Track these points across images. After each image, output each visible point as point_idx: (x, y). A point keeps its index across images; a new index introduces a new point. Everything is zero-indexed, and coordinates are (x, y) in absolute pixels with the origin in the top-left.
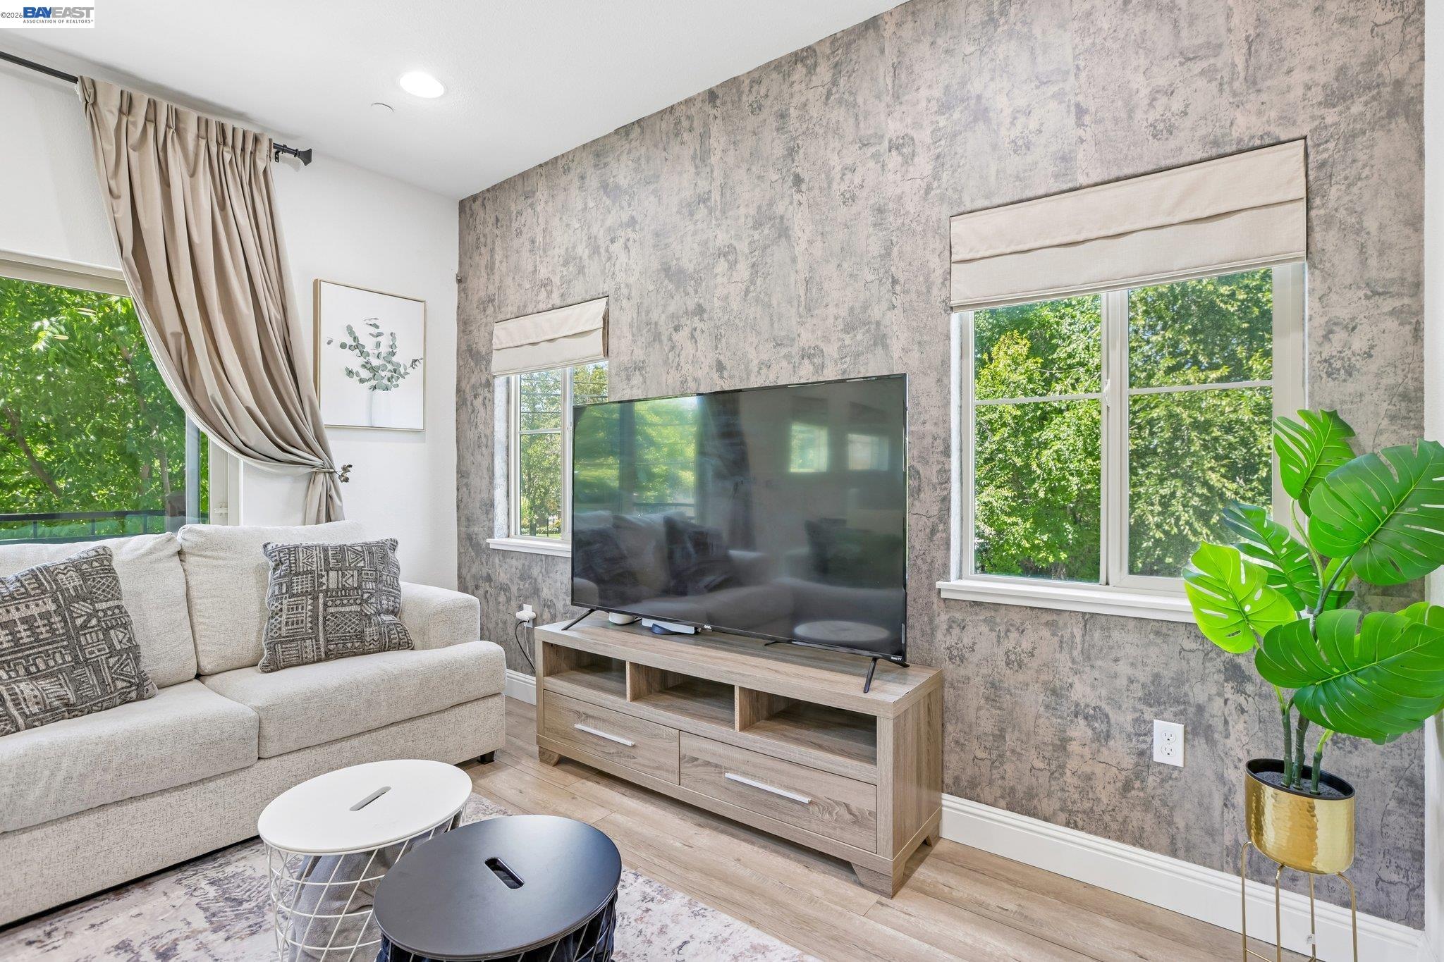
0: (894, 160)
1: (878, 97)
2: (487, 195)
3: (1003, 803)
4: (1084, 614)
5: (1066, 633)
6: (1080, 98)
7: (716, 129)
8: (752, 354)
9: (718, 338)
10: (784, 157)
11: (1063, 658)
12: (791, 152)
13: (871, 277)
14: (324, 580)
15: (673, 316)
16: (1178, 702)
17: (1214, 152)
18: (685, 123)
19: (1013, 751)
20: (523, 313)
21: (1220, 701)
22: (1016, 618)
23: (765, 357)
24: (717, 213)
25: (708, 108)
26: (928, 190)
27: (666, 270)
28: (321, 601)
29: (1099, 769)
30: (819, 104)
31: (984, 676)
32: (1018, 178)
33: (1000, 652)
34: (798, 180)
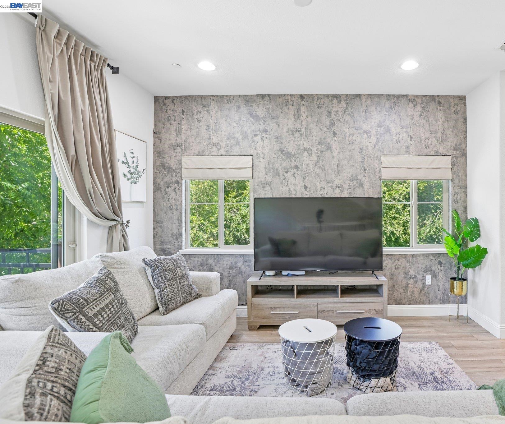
0: (365, 136)
1: (361, 117)
2: (176, 99)
3: (394, 303)
4: (412, 254)
5: (408, 259)
6: (411, 134)
7: (303, 108)
8: (318, 184)
9: (304, 178)
10: (330, 125)
11: (408, 265)
12: (332, 124)
13: (358, 167)
14: (176, 272)
15: (285, 168)
16: (430, 271)
17: (436, 154)
18: (290, 102)
19: (396, 290)
20: (202, 154)
21: (437, 269)
22: (397, 257)
23: (323, 186)
24: (304, 136)
25: (300, 100)
26: (375, 147)
27: (282, 151)
28: (178, 281)
29: (415, 289)
30: (342, 113)
31: (390, 273)
32: (397, 149)
33: (393, 266)
34: (334, 134)
